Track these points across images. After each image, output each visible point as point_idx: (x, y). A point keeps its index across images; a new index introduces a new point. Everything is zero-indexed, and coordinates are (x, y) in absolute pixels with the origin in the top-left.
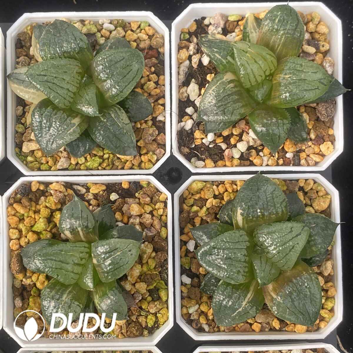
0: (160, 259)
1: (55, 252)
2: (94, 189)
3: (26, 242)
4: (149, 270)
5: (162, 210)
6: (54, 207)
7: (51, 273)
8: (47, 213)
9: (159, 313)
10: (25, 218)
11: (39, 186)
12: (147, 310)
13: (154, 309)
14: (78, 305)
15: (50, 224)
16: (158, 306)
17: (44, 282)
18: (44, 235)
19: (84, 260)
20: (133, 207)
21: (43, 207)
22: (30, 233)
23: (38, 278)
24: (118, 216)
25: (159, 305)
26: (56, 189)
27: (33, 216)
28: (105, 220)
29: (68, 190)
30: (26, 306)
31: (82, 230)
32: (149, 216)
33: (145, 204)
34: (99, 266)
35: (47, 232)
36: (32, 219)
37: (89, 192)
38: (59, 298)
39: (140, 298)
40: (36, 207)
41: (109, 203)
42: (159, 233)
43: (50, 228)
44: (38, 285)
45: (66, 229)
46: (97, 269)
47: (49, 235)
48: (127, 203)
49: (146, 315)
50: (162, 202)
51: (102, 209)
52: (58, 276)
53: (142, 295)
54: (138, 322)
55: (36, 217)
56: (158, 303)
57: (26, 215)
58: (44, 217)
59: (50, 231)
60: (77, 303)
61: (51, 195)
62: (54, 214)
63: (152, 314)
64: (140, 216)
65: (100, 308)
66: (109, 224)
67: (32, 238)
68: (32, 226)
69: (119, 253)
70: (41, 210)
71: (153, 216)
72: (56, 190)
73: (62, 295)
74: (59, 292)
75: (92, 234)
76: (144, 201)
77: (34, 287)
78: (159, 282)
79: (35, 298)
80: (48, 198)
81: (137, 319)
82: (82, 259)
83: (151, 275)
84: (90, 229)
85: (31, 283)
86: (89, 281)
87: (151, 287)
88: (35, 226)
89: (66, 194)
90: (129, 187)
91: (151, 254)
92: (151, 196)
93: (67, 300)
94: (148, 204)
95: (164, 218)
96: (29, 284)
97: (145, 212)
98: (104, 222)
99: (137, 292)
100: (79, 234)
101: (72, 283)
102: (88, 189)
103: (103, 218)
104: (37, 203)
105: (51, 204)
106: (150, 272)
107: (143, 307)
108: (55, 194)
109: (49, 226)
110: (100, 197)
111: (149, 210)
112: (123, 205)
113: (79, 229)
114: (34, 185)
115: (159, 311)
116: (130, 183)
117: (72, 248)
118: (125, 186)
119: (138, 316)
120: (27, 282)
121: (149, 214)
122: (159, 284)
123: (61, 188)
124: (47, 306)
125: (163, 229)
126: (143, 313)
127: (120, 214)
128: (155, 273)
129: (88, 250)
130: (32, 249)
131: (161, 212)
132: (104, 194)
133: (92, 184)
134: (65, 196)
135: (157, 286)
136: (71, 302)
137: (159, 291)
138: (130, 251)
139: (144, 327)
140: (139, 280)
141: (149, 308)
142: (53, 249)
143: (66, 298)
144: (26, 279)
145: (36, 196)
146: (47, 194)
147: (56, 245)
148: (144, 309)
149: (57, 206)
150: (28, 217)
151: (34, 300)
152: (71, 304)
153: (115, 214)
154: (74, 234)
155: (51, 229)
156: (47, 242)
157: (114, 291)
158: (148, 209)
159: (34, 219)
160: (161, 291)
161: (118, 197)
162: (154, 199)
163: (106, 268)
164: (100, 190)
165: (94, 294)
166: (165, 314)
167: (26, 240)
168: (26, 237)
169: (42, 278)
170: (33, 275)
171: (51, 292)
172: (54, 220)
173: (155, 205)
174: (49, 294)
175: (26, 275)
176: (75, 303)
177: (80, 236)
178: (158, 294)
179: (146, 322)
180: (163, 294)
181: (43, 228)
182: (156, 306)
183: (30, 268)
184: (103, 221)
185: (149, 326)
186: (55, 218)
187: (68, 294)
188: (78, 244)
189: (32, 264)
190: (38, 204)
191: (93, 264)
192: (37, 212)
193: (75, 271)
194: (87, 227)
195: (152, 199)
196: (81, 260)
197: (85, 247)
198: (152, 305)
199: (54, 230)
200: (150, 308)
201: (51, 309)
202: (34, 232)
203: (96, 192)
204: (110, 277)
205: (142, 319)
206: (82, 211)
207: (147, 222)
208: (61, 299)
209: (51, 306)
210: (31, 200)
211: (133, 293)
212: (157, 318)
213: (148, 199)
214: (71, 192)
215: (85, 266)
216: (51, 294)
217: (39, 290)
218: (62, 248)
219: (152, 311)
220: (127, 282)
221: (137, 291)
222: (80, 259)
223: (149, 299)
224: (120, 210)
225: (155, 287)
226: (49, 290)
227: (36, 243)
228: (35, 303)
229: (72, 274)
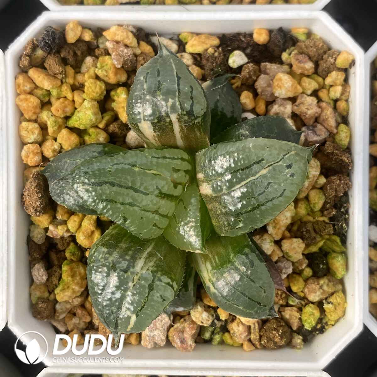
0: (336, 190)
1: (120, 167)
2: (195, 42)
3: (54, 151)
4: (311, 212)
5: (339, 89)
6: (112, 79)
7: (110, 212)
8: (98, 90)
9: (329, 303)
10: (53, 100)
11: (82, 33)
12: (302, 295)
13: (318, 293)
14: (168, 284)
15: (104, 115)
16: (325, 288)
17: (93, 232)
18: (93, 136)
19: (180, 187)
20: (280, 80)
21: (90, 77)
22: (64, 132)
23: (80, 226)
24: (246, 98)
25: (328, 285)
26: (118, 38)
27: (69, 96)
28: (221, 105)
29: (143, 44)
30: (55, 280)
31: (179, 120)
32: (312, 100)
33: (302, 75)
34: (217, 199)
35: (98, 130)
36: (66, 102)
37: (184, 51)
38: (128, 267)
39: (290, 271)
40: (75, 78)
41: (227, 72)
42: (332, 136)
43: (104, 122)
44: (81, 239)
45: (144, 116)
46: (209, 207)
47: (102, 137)
48: (266, 73)
49: (300, 306)
50: (339, 69)
51: (214, 85)
52: (125, 219)
53: (293, 263)
54: (282, 318)
55: (76, 99)
56: (326, 281)
57: (54, 93)
58: (93, 99)
59: (105, 129)
60: (166, 279)
61: (107, 53)
62: (113, 93)
63: (313, 303)
64: (293, 100)
65: (216, 291)
66: (229, 115)
67: (68, 143)
68: (67, 118)
69: (264, 172)
70: (86, 84)
71: (319, 100)
72: (118, 42)
73: (134, 262)
74: (127, 254)
75: (199, 130)
76: (302, 68)
77: (72, 244)
78: (328, 239)
79: (74, 265)
80: (101, 59)
81: (279, 312)
82: (176, 185)
83: (313, 223)
84: (197, 117)
85: (66, 235)
86: (192, 233)
87: (314, 249)
88: (74, 118)
89: (138, 52)
90: (269, 41)
91: (318, 179)
92: (315, 59)
93: (144, 272)
94: (308, 76)
95: (342, 105)
96: (62, 238)
97: (303, 93)
98: (220, 109)
99: (285, 257)
100: (172, 130)
101: (154, 237)
102: (182, 46)
103: (218, 101)
104: (77, 70)
105: (106, 71)
106: (310, 218)
107: (294, 289)
108: (114, 50)
109: (103, 118)
110: (207, 60)
111: (312, 89)
112: (258, 77)
113: (174, 117)
114: (72, 30)
115: (326, 299)
116: (270, 32)
117: (155, 160)
118: (261, 38)
119: (282, 306)
120: (57, 232)
121: (311, 95)
122: (328, 242)
123: (128, 37)
124: (102, 284)
125: (342, 126)
126: (293, 301)
127: (251, 95)
128: (321, 219)
129: (189, 167)
130: (68, 164)
131: (336, 92)
132: (216, 54)
133: (190, 35)
134: (136, 55)
135: (325, 247)
136: (154, 276)
137: (329, 257)
138: (289, 167)
139: (295, 328)
140: (288, 234)
141: (306, 290)
142: (115, 161)
143: (142, 268)
144: (56, 227)
145: (75, 54)
146: (97, 52)
147: (121, 153)
148: (296, 293)
149: (119, 76)
150: (59, 98)
151: (72, 269)
152: (153, 281)
153: (239, 95)
154: (160, 129)
155: (107, 125)
156: (100, 149)
157: (246, 255)
158: (310, 85)
159: (71, 104)
160: (334, 258)
161: (246, 60)
162: (323, 65)
163: (235, 205)
164: (209, 46)
165: (200, 261)
166: (339, 304)
167: (56, 146)
168: (55, 139)
169: (88, 223)
170: (69, 218)
171: (110, 254)
172: (114, 105)
173: (324, 79)
174: (106, 259)
175: (54, 218)
176: (162, 278)
177: (174, 136)
178: (327, 264)
179: (300, 319)
180: (337, 263)
181: (91, 120)
182: (321, 287)
183: (63, 202)
184: (216, 106)
185: (307, 327)
186: (114, 101)
187: (147, 258)
188: (168, 153)
189: (68, 194)
190: (80, 72)
191: (200, 195)
192: (78, 88)
193: (162, 211)
194: (190, 113)
195: (317, 65)
196: (175, 187)
197: (182, 159)
198: (313, 286)
199: (113, 127)
200: (310, 292)
201: (110, 291)
202: (73, 130)
203: (198, 49)
204: (241, 225)
205: (290, 314)
206: (179, 78)
207: (309, 112)
208: (132, 270)
209: (111, 286)
210: (64, 62)
211: (275, 258)
212: (322, 311)
213: (309, 66)
214: (147, 48)
215: (181, 200)
216: (111, 259)
217: (82, 250)
218: (134, 159)
219: (314, 297)
220: (266, 236)
221: (283, 257)
222: (172, 185)
223: (308, 272)
224: (251, 87)
225: (320, 249)
226: (106, 250)
227: (77, 151)
228: (73, 276)
229: (157, 217)
